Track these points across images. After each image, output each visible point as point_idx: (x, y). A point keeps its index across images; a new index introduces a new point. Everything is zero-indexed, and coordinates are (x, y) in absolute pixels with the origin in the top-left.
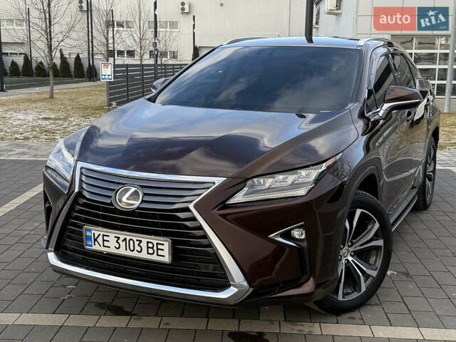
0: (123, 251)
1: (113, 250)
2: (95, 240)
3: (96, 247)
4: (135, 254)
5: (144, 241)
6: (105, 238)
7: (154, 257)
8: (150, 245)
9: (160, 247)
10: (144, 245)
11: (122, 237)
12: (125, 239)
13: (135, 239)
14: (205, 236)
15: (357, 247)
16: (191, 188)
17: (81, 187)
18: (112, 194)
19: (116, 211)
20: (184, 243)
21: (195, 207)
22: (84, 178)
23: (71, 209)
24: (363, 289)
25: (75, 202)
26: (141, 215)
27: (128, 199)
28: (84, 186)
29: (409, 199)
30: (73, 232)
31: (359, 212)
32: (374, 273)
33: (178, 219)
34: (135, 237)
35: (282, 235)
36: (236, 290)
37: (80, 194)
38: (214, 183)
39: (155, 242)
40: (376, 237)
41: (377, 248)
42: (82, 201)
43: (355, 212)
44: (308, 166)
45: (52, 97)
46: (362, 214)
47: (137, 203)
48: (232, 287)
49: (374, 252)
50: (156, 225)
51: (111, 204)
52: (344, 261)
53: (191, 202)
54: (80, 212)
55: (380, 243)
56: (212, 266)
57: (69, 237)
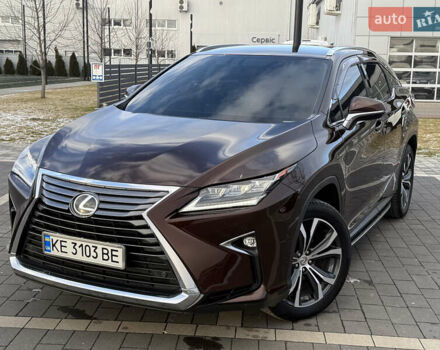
0: (79, 257)
1: (70, 256)
2: (54, 245)
3: (55, 253)
4: (91, 260)
5: (100, 247)
6: (63, 244)
7: (109, 263)
8: (105, 251)
9: (114, 253)
10: (99, 251)
11: (79, 244)
12: (81, 245)
13: (91, 245)
14: (158, 244)
15: (315, 255)
16: (145, 196)
17: (41, 194)
18: (69, 201)
19: (73, 218)
20: (138, 250)
21: (149, 215)
22: (44, 185)
23: (32, 215)
24: (321, 296)
25: (35, 208)
26: (96, 222)
27: (85, 206)
28: (44, 192)
29: (380, 207)
30: (34, 237)
31: (316, 221)
32: (332, 281)
33: (132, 226)
34: (91, 243)
35: (233, 244)
36: (187, 296)
37: (40, 201)
38: (168, 192)
39: (110, 249)
40: (334, 245)
41: (335, 257)
42: (41, 207)
43: (311, 222)
44: (263, 176)
45: (43, 97)
46: (320, 223)
47: (93, 211)
48: (183, 294)
49: (332, 261)
50: (111, 232)
51: (68, 211)
52: (301, 268)
53: (144, 210)
54: (40, 217)
55: (338, 251)
56: (164, 272)
57: (30, 242)
